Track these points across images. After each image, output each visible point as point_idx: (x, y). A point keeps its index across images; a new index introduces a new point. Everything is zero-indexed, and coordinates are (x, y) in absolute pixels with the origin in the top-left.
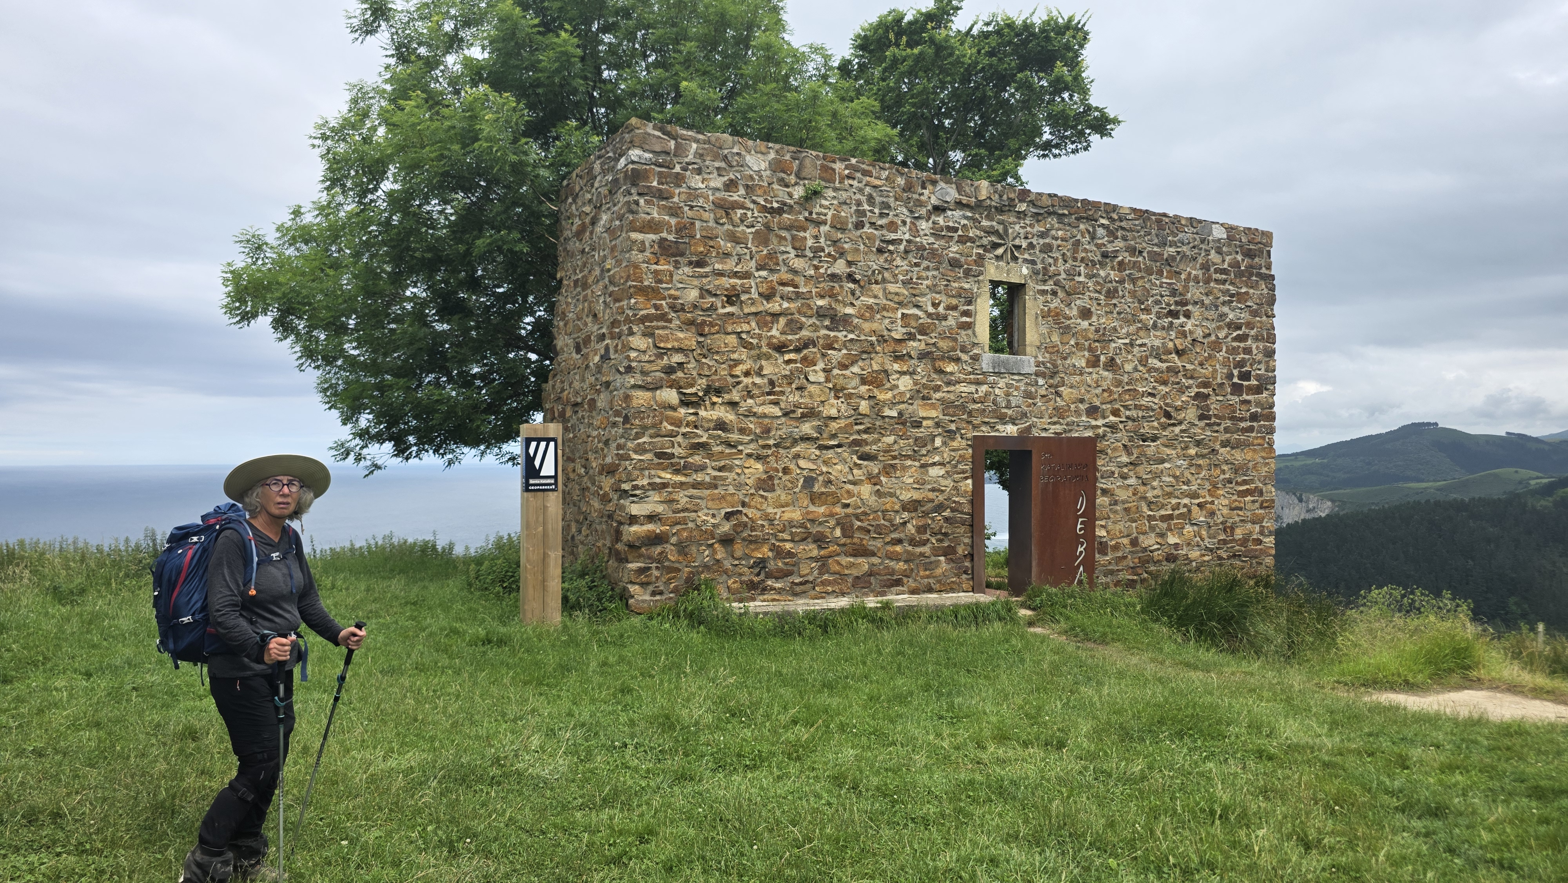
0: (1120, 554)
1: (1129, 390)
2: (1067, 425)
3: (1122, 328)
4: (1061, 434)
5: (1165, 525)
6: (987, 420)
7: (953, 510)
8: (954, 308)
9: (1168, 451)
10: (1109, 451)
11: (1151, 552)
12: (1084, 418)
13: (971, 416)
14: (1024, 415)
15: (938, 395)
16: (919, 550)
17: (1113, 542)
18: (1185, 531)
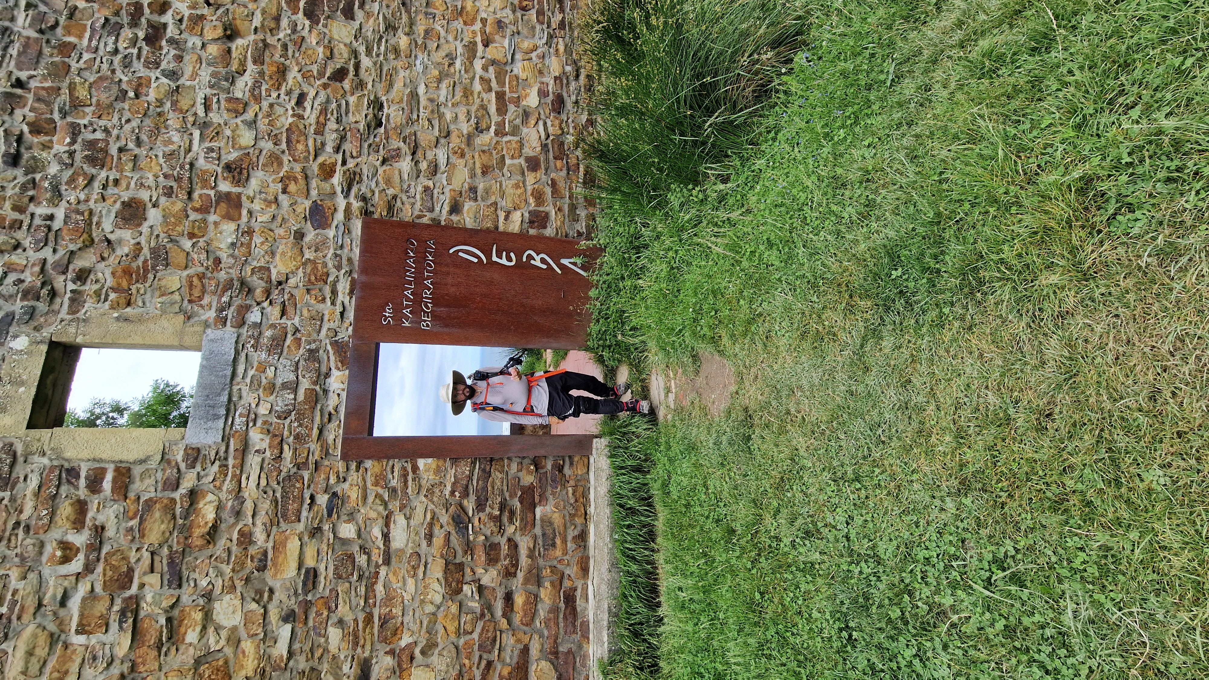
0: (548, 190)
1: (289, 142)
2: (339, 268)
3: (170, 142)
4: (353, 283)
5: (512, 108)
6: (315, 432)
7: (465, 494)
8: (81, 507)
9: (398, 85)
10: (391, 192)
11: (548, 136)
12: (331, 233)
13: (306, 464)
14: (313, 355)
15: (259, 536)
16: (524, 561)
17: (531, 200)
18: (523, 75)
